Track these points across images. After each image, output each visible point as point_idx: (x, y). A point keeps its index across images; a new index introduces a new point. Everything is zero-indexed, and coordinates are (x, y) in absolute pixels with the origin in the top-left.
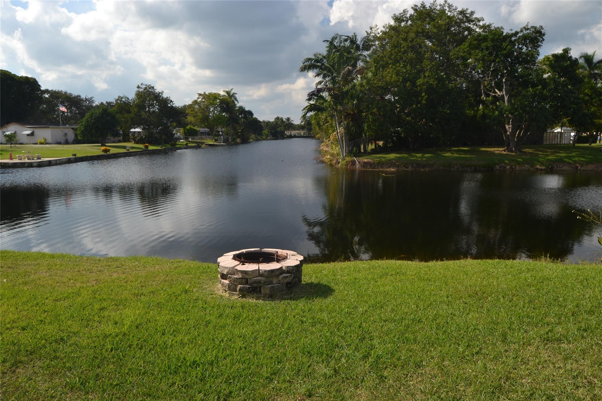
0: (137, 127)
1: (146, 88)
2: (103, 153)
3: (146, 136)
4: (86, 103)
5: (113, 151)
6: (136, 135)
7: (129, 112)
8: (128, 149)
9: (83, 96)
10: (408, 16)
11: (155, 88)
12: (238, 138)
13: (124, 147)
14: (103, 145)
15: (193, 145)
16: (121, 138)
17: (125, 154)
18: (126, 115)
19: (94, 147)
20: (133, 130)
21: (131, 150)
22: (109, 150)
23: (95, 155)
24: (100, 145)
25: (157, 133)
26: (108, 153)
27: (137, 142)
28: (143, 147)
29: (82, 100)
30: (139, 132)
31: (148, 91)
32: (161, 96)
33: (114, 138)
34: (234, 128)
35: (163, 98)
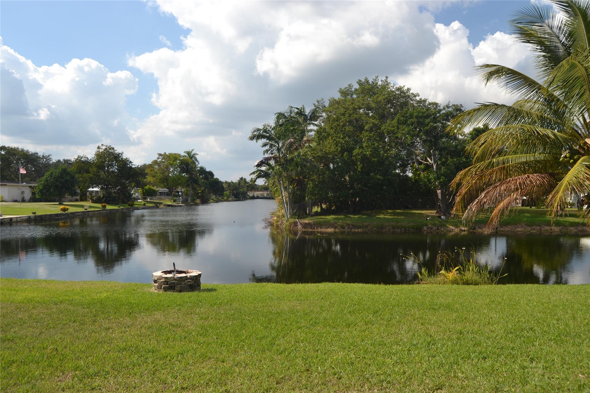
0: (95, 187)
1: (106, 149)
2: (62, 212)
3: (104, 195)
4: (43, 160)
5: (72, 210)
6: (94, 194)
7: (88, 172)
8: (85, 208)
9: (40, 154)
10: (353, 90)
11: (115, 149)
12: (198, 198)
13: (82, 206)
14: (61, 204)
15: (151, 205)
16: (78, 197)
17: (82, 213)
18: (85, 175)
19: (52, 206)
20: (91, 189)
21: (89, 210)
22: (67, 209)
23: (54, 213)
24: (58, 203)
25: (115, 192)
26: (67, 212)
27: (94, 202)
28: (101, 207)
29: (40, 158)
30: (97, 192)
31: (108, 151)
32: (120, 157)
33: (72, 197)
34: (194, 189)
35: (122, 158)
